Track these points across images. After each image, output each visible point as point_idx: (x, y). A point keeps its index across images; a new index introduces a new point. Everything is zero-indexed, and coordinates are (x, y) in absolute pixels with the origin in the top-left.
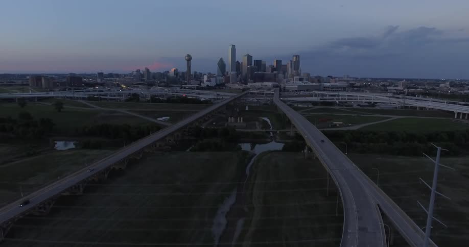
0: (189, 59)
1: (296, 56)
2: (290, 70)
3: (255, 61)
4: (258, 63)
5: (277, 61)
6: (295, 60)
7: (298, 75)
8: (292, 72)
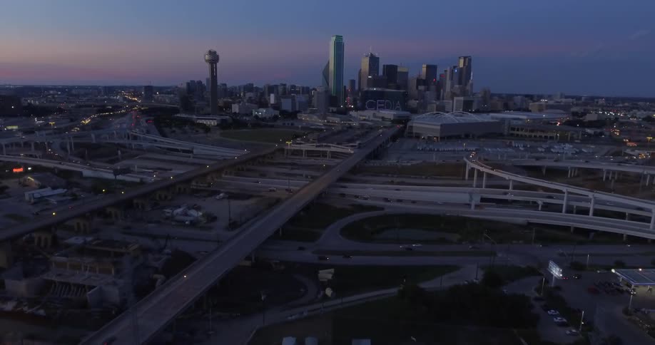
0: (214, 59)
1: (465, 58)
2: (448, 83)
3: (384, 66)
4: (391, 70)
5: (428, 67)
6: (461, 65)
7: (464, 93)
8: (452, 86)
